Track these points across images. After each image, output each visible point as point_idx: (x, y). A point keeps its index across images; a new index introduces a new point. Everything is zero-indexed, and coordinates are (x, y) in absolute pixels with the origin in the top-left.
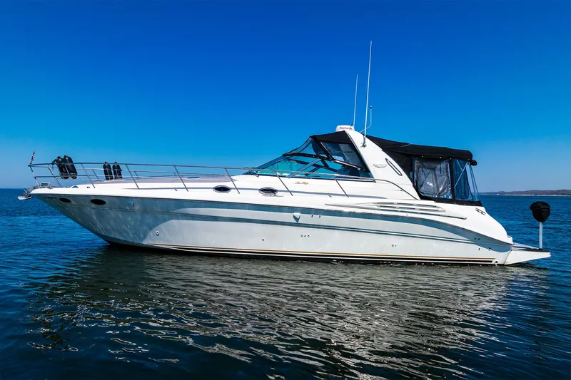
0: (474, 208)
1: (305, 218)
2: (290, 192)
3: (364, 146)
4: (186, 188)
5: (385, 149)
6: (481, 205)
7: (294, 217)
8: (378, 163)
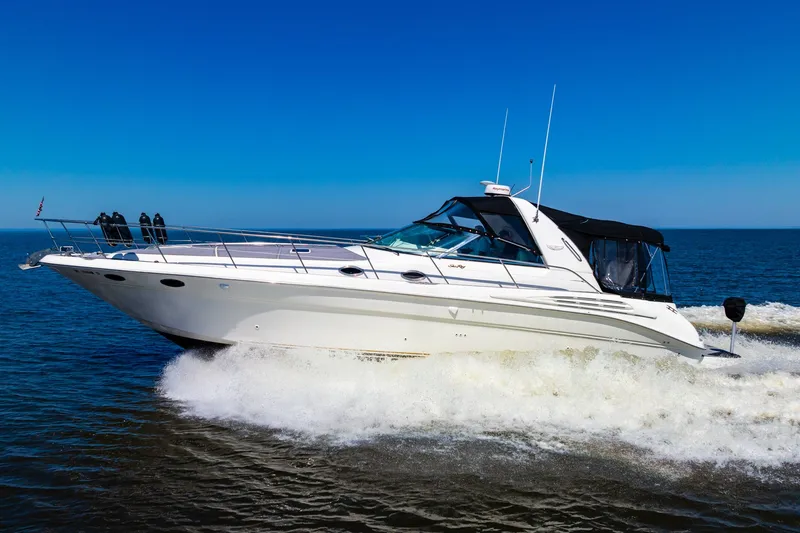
0: (665, 305)
1: (465, 314)
2: (445, 278)
3: (536, 220)
4: (305, 268)
5: (562, 227)
6: (671, 302)
7: (450, 312)
8: (553, 244)
